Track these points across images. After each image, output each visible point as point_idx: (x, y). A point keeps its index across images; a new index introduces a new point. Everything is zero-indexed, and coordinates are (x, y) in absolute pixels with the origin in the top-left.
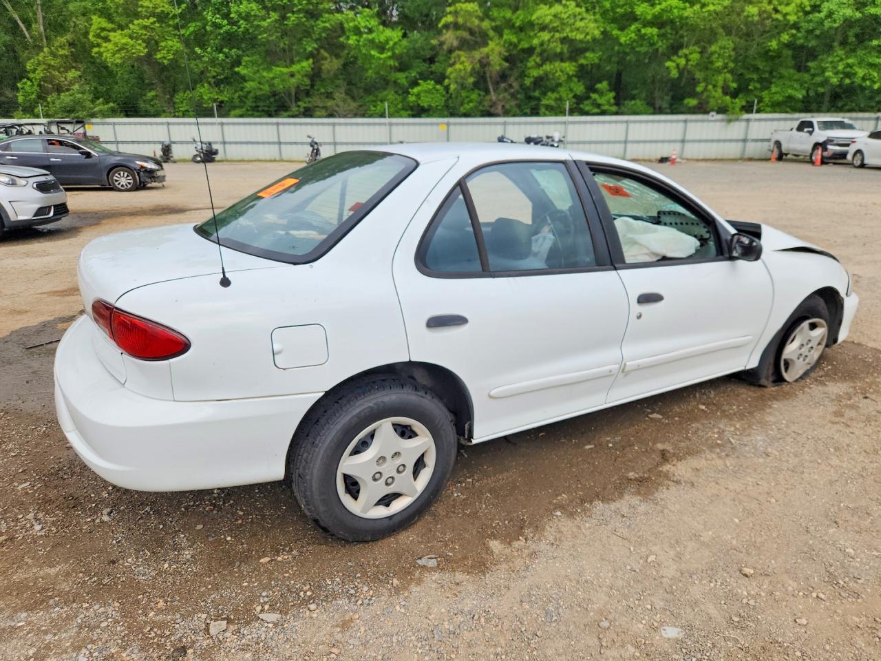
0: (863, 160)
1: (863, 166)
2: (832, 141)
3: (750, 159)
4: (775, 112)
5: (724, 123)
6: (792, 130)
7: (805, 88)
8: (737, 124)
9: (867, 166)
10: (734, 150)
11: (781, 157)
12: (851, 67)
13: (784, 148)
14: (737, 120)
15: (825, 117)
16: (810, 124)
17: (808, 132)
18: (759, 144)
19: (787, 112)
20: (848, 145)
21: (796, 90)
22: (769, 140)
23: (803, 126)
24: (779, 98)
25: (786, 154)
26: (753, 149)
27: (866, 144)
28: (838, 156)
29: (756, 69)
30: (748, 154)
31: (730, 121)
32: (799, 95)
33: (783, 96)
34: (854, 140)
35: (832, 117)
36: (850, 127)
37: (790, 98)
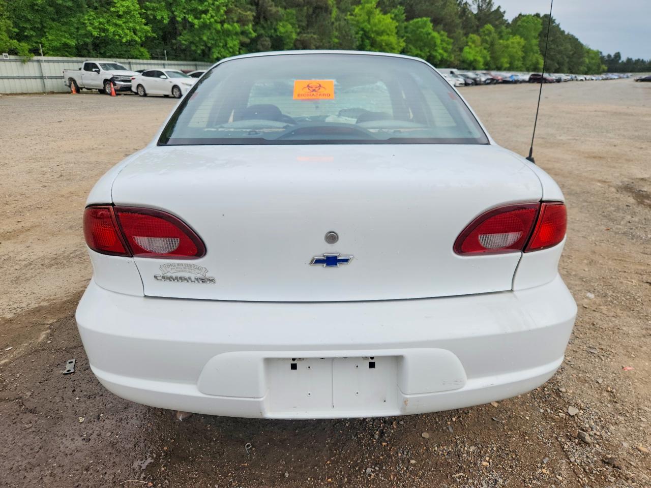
0: (144, 91)
1: (145, 95)
2: (117, 78)
3: (53, 93)
4: (57, 55)
5: (18, 63)
6: (80, 69)
7: (74, 38)
8: (30, 64)
9: (148, 95)
10: (35, 85)
11: (78, 90)
12: (103, 25)
13: (79, 82)
14: (30, 60)
15: (104, 60)
16: (95, 66)
17: (95, 71)
18: (54, 80)
19: (67, 56)
20: (130, 81)
21: (68, 39)
22: (62, 78)
23: (88, 67)
24: (56, 44)
25: (82, 88)
26: (50, 84)
27: (143, 80)
28: (125, 89)
29: (28, 20)
30: (49, 88)
31: (24, 62)
32: (73, 43)
33: (60, 43)
34: (133, 77)
35: (108, 61)
36: (122, 68)
37: (66, 45)
